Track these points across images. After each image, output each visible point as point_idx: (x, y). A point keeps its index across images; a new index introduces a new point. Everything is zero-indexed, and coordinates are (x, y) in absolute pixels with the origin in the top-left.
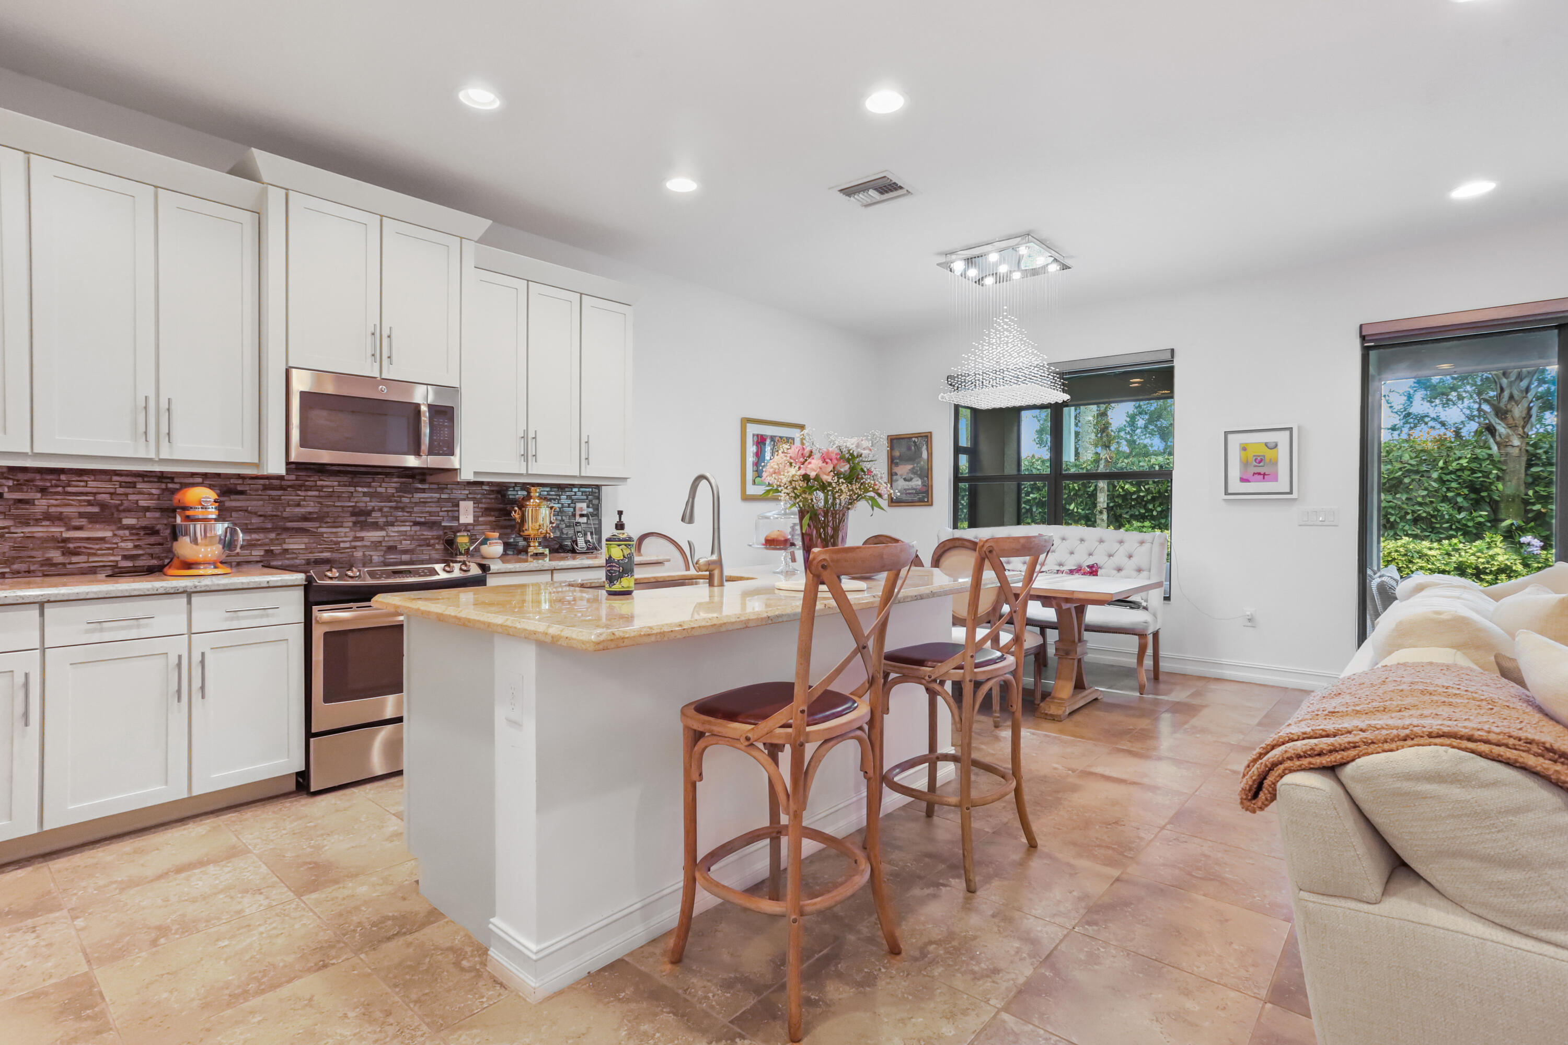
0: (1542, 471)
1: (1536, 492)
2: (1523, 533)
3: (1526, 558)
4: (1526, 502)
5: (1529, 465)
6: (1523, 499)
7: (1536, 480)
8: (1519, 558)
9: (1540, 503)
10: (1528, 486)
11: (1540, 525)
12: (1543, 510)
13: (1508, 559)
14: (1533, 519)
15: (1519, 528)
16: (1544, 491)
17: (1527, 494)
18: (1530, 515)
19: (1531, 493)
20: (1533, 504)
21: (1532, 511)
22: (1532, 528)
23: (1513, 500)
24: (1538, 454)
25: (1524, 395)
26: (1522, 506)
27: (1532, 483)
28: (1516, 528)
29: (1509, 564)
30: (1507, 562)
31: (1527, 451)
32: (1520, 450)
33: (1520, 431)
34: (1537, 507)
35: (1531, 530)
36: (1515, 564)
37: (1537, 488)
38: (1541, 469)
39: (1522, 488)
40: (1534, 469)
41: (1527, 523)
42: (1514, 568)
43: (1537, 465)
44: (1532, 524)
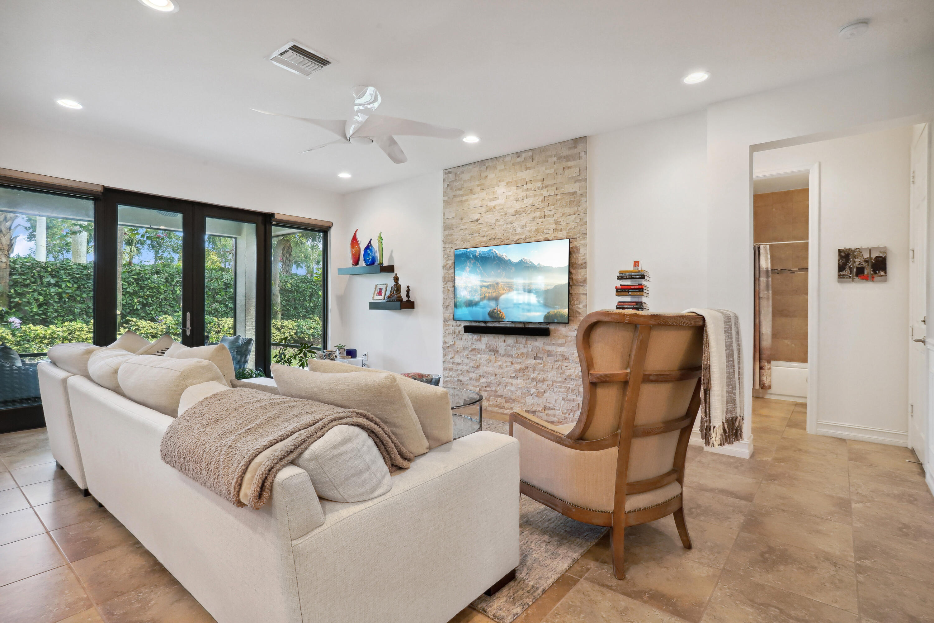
0: (19, 278)
1: (15, 291)
2: (9, 315)
3: (14, 331)
4: (10, 297)
5: (11, 275)
6: (8, 294)
7: (15, 283)
8: (10, 331)
9: (18, 298)
10: (11, 287)
11: (18, 311)
12: (20, 302)
13: (3, 332)
14: (14, 307)
15: (7, 313)
16: (20, 290)
17: (10, 292)
18: (12, 305)
19: (12, 291)
20: (14, 298)
21: (13, 302)
22: (14, 312)
23: (2, 296)
24: (17, 268)
25: (8, 231)
26: (8, 299)
27: (13, 285)
28: (5, 312)
29: (4, 335)
30: (2, 334)
31: (10, 265)
32: (6, 264)
33: (6, 253)
34: (17, 300)
35: (14, 314)
36: (8, 335)
37: (16, 288)
38: (19, 277)
39: (7, 288)
40: (14, 277)
41: (10, 308)
42: (7, 337)
43: (15, 274)
44: (14, 310)
